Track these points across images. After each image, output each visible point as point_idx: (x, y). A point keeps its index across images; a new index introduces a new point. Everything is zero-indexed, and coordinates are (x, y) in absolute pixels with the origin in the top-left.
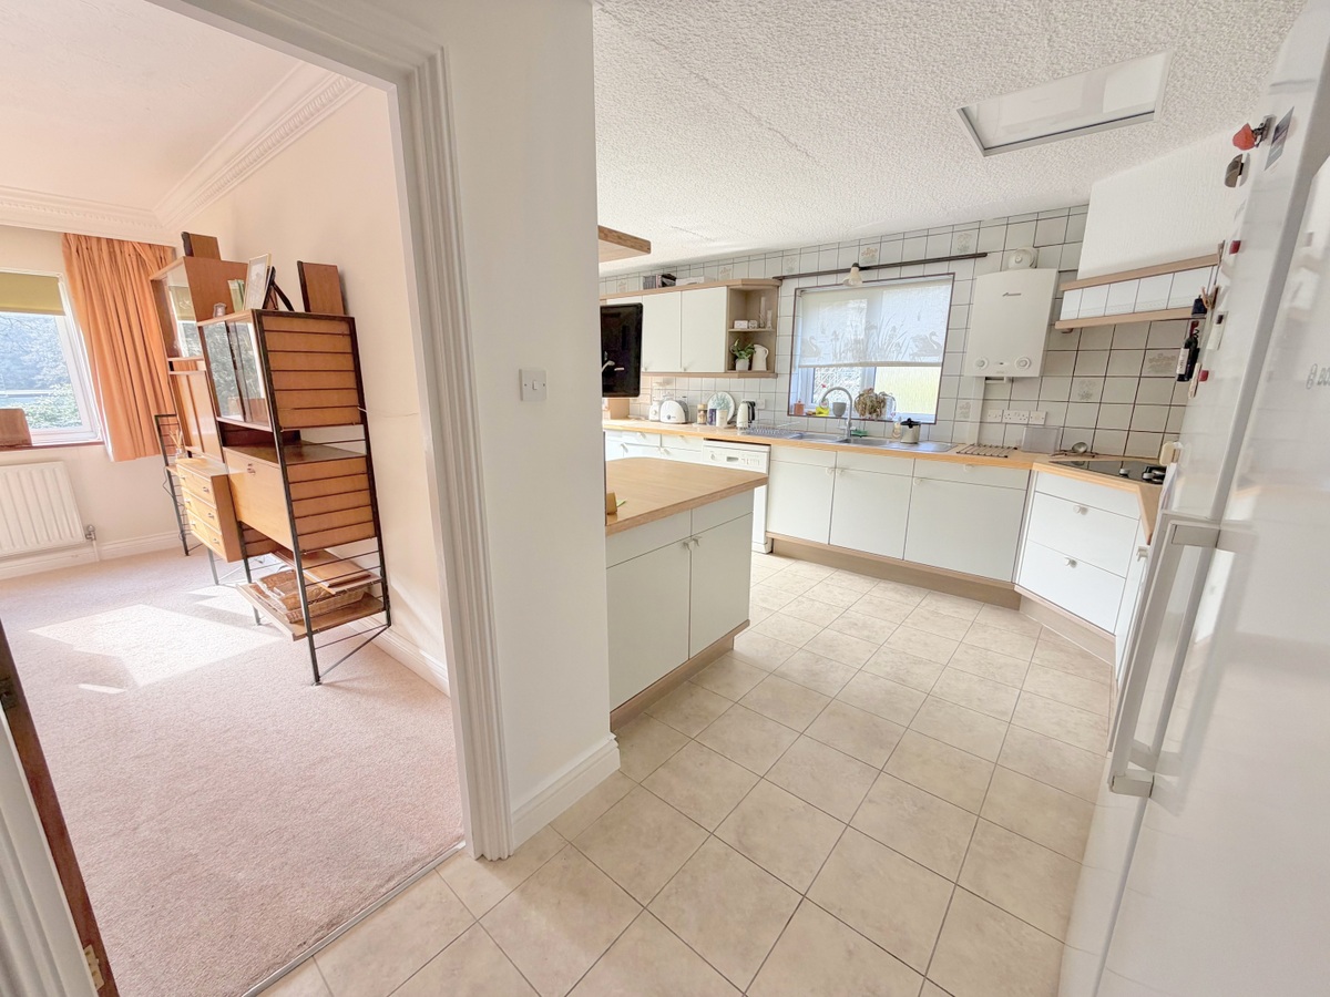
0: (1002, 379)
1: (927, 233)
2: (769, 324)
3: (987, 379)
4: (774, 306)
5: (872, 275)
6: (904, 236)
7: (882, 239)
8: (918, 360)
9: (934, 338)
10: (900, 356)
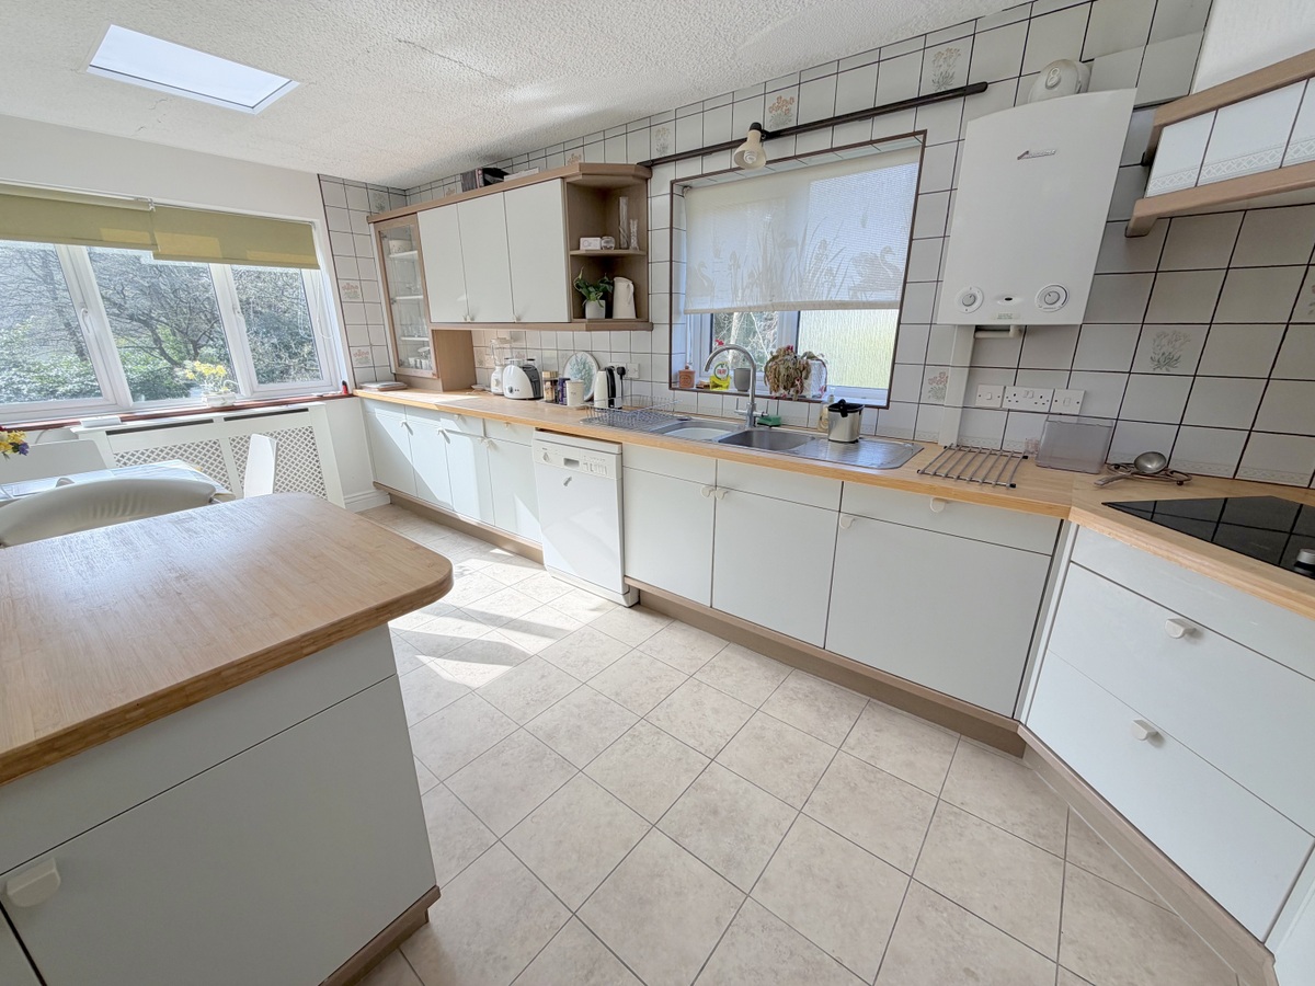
0: (1006, 329)
1: (878, 57)
2: (634, 242)
3: (979, 329)
4: (641, 213)
5: (786, 147)
6: (837, 68)
7: (801, 79)
8: (862, 297)
9: (889, 258)
10: (834, 291)
